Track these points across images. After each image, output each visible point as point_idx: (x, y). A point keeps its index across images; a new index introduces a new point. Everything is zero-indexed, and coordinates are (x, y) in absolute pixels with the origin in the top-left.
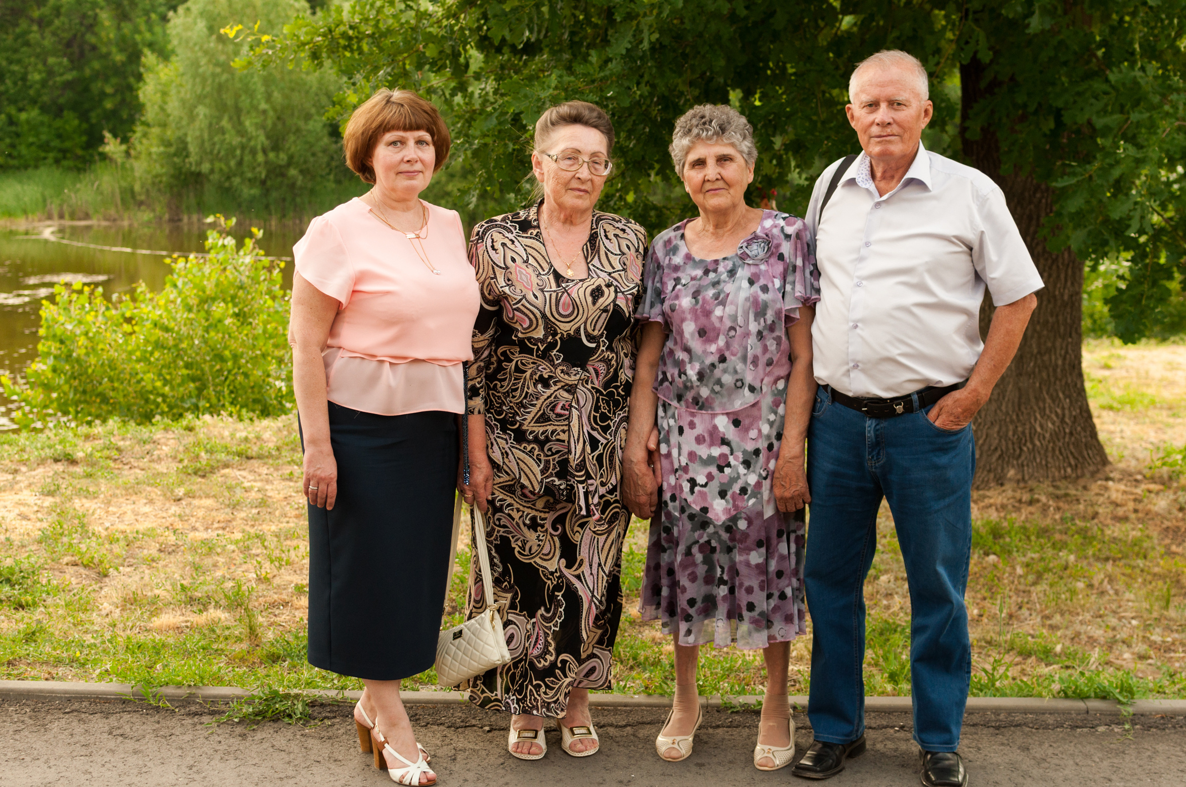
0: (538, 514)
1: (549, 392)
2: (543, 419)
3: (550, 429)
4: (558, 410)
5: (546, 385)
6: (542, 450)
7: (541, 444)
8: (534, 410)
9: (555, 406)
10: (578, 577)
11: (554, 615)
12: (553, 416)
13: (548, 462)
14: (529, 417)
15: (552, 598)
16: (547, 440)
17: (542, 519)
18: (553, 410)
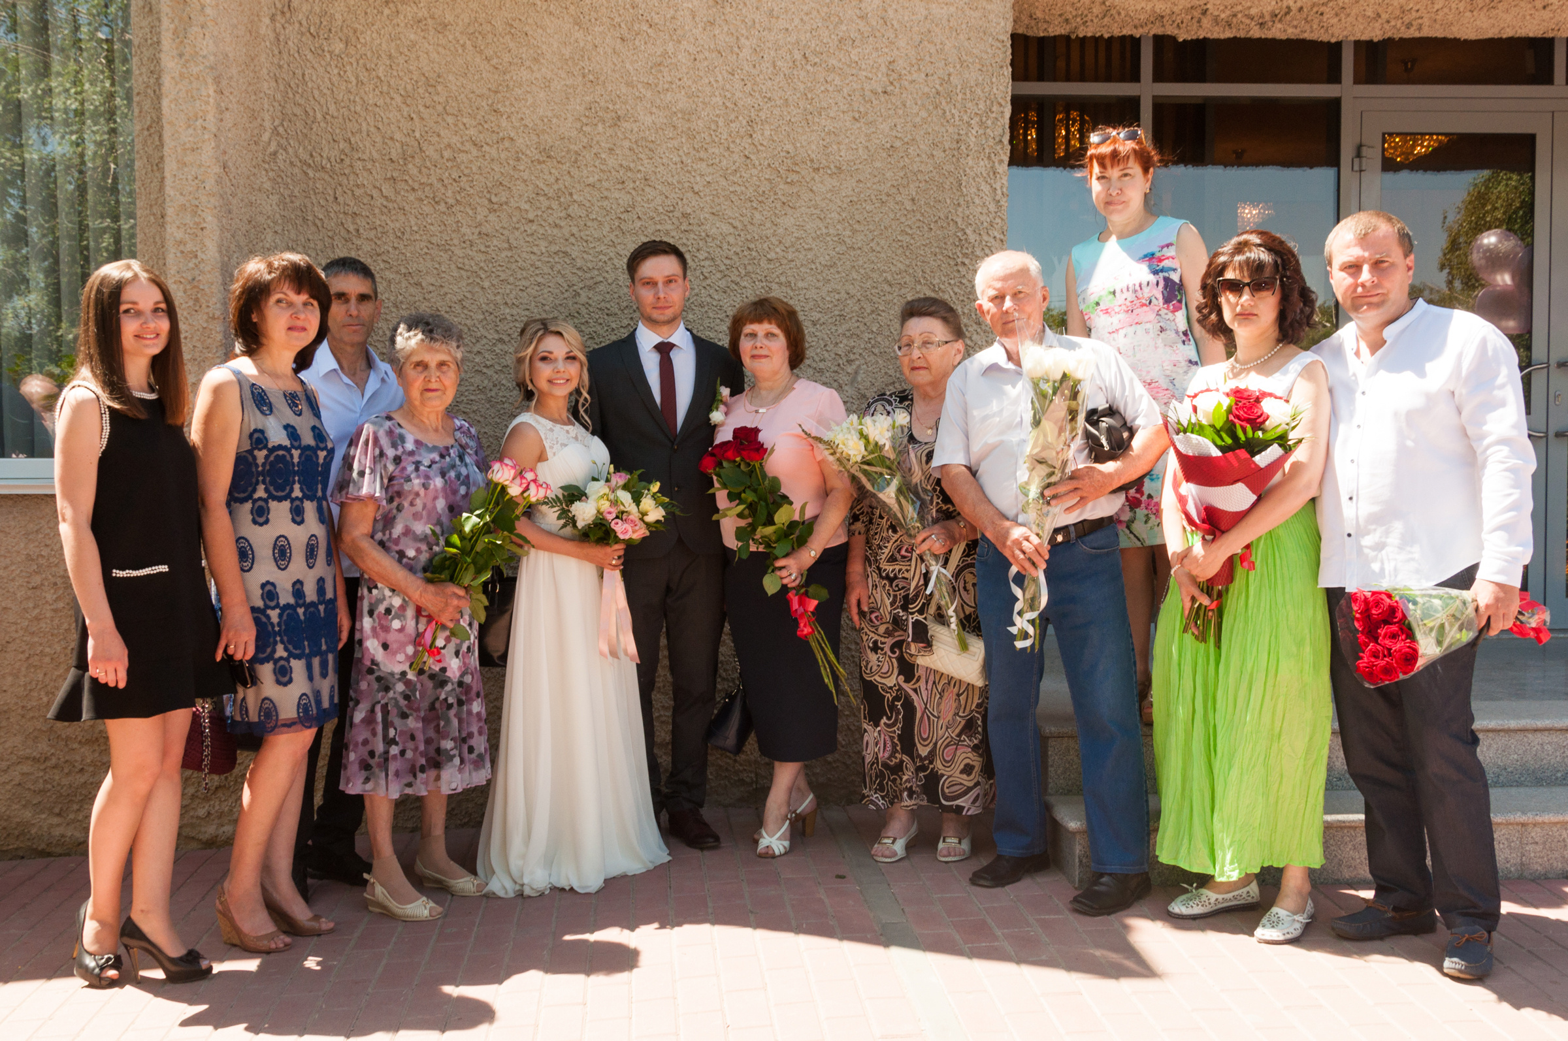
0: (880, 639)
1: (896, 536)
2: (892, 559)
3: (897, 568)
4: (903, 552)
5: (895, 531)
6: (891, 585)
7: (891, 580)
8: (886, 551)
9: (900, 550)
10: (915, 690)
11: (896, 720)
12: (899, 557)
13: (895, 596)
14: (884, 556)
15: (892, 707)
16: (896, 577)
17: (883, 643)
18: (899, 552)
